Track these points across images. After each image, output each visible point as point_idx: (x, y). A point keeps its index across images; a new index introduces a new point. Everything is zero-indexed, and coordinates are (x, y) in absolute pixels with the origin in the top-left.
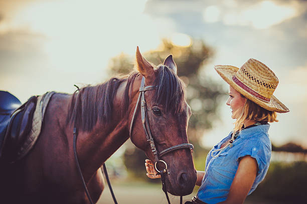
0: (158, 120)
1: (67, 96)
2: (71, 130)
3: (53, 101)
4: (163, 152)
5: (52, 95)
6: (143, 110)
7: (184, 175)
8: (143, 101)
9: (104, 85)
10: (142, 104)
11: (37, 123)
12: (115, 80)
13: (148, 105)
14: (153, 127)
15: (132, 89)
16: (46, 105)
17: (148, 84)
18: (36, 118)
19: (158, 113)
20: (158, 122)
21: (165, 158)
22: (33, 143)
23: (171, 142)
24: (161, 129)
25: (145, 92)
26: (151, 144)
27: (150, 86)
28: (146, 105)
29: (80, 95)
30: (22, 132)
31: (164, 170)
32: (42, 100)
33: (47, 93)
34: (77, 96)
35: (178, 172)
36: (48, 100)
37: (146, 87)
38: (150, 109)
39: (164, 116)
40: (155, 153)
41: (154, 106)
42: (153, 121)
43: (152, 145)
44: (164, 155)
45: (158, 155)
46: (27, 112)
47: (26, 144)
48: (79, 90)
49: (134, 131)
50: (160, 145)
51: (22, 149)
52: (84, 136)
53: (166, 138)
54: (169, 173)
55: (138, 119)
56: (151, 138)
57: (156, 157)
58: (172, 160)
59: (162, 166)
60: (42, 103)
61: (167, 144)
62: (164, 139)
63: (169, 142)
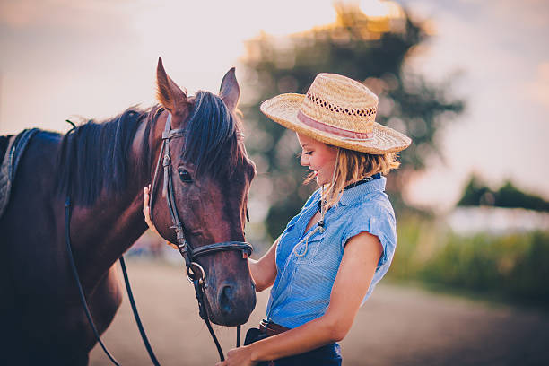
4: (195, 251)
5: (32, 136)
7: (228, 291)
10: (165, 161)
12: (131, 114)
13: (172, 163)
17: (175, 125)
19: (186, 178)
20: (188, 194)
21: (201, 259)
23: (210, 230)
24: (193, 207)
25: (170, 139)
26: (178, 234)
31: (200, 280)
33: (25, 130)
35: (220, 284)
37: (173, 131)
39: (198, 183)
40: (183, 250)
41: (180, 165)
42: (181, 192)
43: (180, 235)
45: (189, 253)
48: (75, 128)
50: (193, 234)
53: (203, 224)
56: (178, 223)
57: (187, 257)
58: (212, 263)
60: (14, 149)
61: (204, 233)
62: (198, 225)
63: (206, 229)
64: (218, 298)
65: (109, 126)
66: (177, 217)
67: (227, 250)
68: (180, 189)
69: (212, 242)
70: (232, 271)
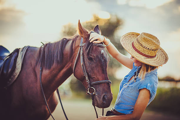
1: (36, 49)
2: (38, 69)
3: (28, 52)
5: (28, 48)
6: (81, 57)
8: (81, 52)
9: (58, 43)
10: (81, 54)
11: (19, 64)
12: (65, 39)
14: (87, 68)
15: (75, 45)
16: (24, 54)
18: (18, 62)
20: (91, 65)
21: (94, 86)
22: (16, 77)
23: (98, 76)
24: (92, 69)
25: (83, 46)
29: (44, 48)
30: (10, 70)
31: (94, 93)
32: (22, 51)
33: (25, 47)
34: (42, 49)
35: (102, 94)
36: (25, 51)
37: (84, 44)
38: (86, 57)
39: (94, 61)
40: (88, 83)
43: (87, 78)
45: (90, 84)
46: (13, 58)
47: (12, 77)
48: (43, 45)
49: (76, 69)
50: (91, 78)
51: (10, 80)
52: (46, 72)
54: (96, 95)
55: (78, 63)
56: (86, 74)
57: (89, 85)
59: (92, 90)
60: (22, 52)
61: (96, 78)
62: (93, 75)
63: (96, 76)
64: (102, 99)
65: (57, 44)
66: (86, 72)
67: (104, 83)
68: (88, 63)
69: (99, 80)
70: (107, 90)
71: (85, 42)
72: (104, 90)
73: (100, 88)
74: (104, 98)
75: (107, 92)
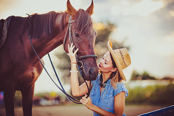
0: (77, 39)
7: (91, 70)
8: (70, 28)
13: (72, 30)
14: (75, 43)
18: (4, 30)
23: (85, 51)
27: (73, 21)
28: (71, 31)
38: (73, 33)
41: (75, 32)
42: (75, 40)
44: (81, 59)
45: (78, 58)
54: (83, 68)
58: (85, 61)
62: (81, 50)
63: (83, 51)
64: (88, 72)
70: (92, 64)
71: (72, 20)
72: (90, 64)
73: (87, 62)
74: (90, 72)
75: (93, 65)
